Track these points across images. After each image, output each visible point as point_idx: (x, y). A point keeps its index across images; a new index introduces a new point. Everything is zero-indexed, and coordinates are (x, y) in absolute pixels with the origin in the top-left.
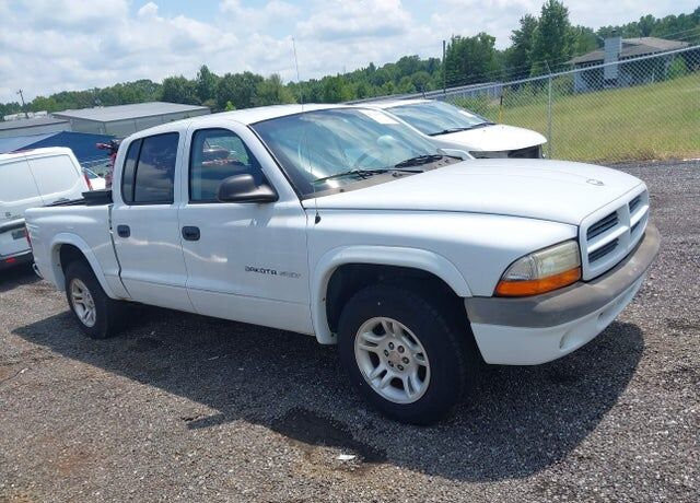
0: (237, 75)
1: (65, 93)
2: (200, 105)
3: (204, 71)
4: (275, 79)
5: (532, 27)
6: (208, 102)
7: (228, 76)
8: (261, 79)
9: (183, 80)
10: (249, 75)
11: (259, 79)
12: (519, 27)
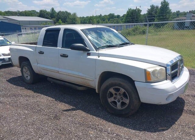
0: (63, 12)
1: (9, 11)
2: (51, 19)
3: (53, 9)
4: (75, 14)
5: (154, 8)
6: (53, 19)
7: (60, 12)
8: (70, 14)
9: (46, 11)
10: (66, 12)
11: (69, 14)
12: (150, 8)
